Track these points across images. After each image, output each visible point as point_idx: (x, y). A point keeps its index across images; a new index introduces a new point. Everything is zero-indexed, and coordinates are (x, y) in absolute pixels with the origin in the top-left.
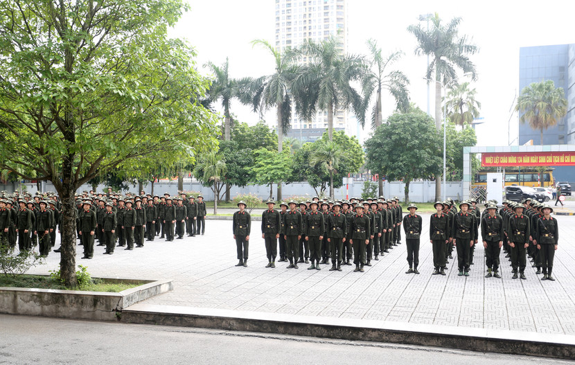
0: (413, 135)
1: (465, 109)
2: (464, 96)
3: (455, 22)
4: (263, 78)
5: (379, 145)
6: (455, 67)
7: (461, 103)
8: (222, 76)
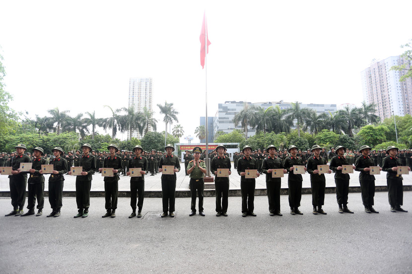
0: (155, 138)
1: (180, 133)
2: (179, 129)
3: (172, 105)
4: (107, 118)
5: (145, 142)
6: (172, 119)
7: (178, 131)
8: (93, 117)
